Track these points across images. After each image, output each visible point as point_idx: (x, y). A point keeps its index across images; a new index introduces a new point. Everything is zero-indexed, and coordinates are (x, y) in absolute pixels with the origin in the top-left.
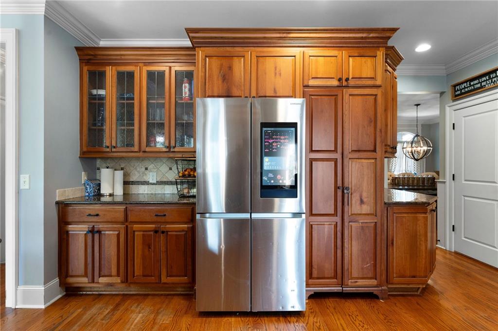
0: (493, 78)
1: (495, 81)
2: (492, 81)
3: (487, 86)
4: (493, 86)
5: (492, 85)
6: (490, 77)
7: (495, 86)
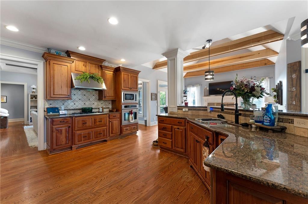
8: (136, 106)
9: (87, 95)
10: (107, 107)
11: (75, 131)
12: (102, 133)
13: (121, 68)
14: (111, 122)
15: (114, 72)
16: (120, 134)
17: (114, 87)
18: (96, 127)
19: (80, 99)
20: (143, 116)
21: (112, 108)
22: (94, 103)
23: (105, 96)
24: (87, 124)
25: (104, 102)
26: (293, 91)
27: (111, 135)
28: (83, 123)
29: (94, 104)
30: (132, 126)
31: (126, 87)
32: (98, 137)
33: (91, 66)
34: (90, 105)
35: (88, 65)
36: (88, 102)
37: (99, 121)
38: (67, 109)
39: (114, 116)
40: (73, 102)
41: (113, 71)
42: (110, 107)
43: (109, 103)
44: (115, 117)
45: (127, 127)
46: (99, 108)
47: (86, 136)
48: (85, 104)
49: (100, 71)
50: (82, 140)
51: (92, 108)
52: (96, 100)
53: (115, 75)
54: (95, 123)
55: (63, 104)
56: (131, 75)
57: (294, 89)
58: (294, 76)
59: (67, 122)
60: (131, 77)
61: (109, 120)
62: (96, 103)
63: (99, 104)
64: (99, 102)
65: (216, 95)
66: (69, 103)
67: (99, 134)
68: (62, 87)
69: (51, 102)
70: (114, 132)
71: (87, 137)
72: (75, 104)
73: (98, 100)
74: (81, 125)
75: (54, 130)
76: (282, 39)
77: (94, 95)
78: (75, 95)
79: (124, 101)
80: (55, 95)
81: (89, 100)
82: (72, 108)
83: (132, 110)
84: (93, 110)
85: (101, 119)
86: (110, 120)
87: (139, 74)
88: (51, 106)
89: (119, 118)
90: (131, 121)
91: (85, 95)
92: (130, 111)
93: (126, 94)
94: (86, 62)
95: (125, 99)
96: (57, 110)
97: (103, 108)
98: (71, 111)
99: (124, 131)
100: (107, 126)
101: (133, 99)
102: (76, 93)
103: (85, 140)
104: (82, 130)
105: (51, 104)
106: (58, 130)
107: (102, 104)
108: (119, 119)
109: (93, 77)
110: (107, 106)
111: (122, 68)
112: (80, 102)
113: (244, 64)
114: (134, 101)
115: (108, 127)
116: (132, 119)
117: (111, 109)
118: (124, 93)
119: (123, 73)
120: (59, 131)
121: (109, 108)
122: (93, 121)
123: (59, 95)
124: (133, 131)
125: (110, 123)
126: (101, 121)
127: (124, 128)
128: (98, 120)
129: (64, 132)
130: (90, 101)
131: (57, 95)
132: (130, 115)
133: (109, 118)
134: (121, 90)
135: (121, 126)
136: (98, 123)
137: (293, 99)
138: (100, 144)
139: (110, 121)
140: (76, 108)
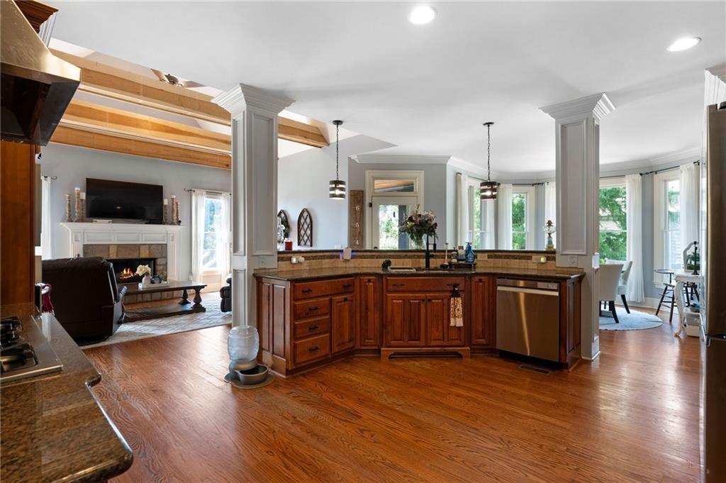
26: (356, 228)
57: (357, 225)
58: (358, 208)
65: (115, 220)
76: (320, 147)
113: (207, 154)
137: (356, 238)
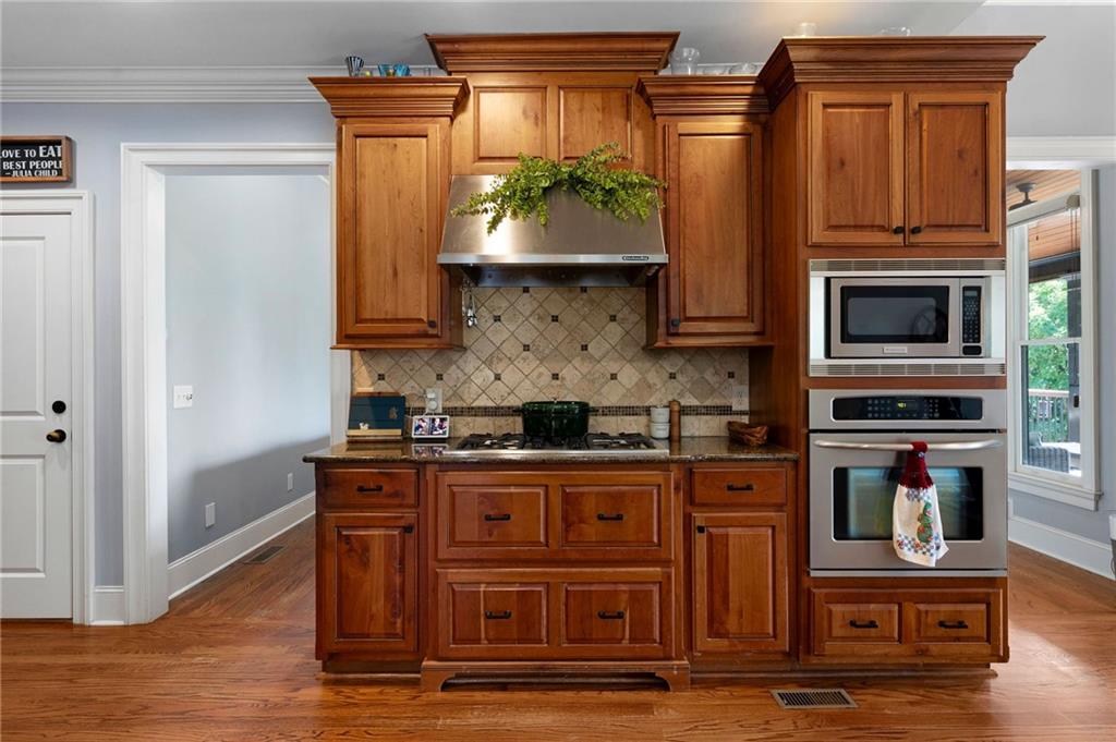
0: (30, 159)
1: (34, 167)
2: (27, 165)
3: (15, 173)
4: (29, 179)
5: (28, 176)
6: (22, 154)
7: (33, 179)
8: (978, 402)
9: (568, 318)
10: (708, 403)
11: (440, 561)
12: (620, 616)
13: (794, 54)
14: (701, 530)
15: (749, 115)
16: (793, 654)
17: (750, 243)
18: (574, 556)
19: (526, 348)
20: (1099, 497)
21: (751, 413)
22: (613, 367)
23: (674, 315)
24: (515, 529)
25: (690, 367)
27: (704, 641)
28: (488, 518)
29: (614, 377)
30: (930, 600)
31: (857, 227)
32: (590, 641)
33: (575, 106)
34: (593, 381)
35: (557, 102)
36: (577, 362)
37: (600, 518)
38: (458, 404)
39: (730, 488)
40: (489, 362)
41: (741, 105)
42: (741, 403)
43: (731, 375)
44: (746, 497)
45: (869, 599)
46: (648, 411)
47: (507, 616)
48: (555, 377)
49: (638, 135)
50: (483, 636)
51: (585, 410)
52: (629, 354)
53: (757, 138)
54: (568, 524)
55: (440, 377)
56: (916, 100)
59: (396, 494)
60: (912, 120)
61: (688, 519)
62: (629, 375)
63: (652, 377)
64: (648, 365)
66: (469, 368)
67: (603, 616)
68: (395, 273)
69: (383, 365)
70: (732, 624)
71: (512, 618)
72: (498, 377)
73: (643, 348)
74: (469, 528)
75: (332, 536)
77: (613, 318)
78: (497, 319)
79: (828, 354)
80: (366, 321)
81: (585, 348)
82: (483, 402)
83: (921, 447)
84: (592, 420)
85: (618, 498)
86: (699, 518)
87: (1018, 69)
88: (384, 387)
89: (779, 507)
90: (909, 555)
91: (555, 319)
92: (900, 453)
93: (847, 292)
94: (546, 88)
95: (847, 338)
96: (394, 414)
97: (678, 413)
98: (479, 419)
99: (837, 632)
100: (666, 563)
101: (941, 336)
102: (507, 304)
103: (499, 640)
104: (479, 562)
105: (381, 377)
106: (348, 537)
107: (672, 376)
108: (781, 518)
109: (580, 181)
110: (712, 391)
111: (811, 54)
112: (529, 364)
114: (947, 357)
115: (676, 573)
116: (924, 534)
117: (745, 420)
118: (828, 281)
119: (817, 99)
120: (356, 545)
121: (725, 410)
122: (557, 512)
123: (386, 321)
124: (935, 648)
125: (701, 541)
126: (619, 518)
127: (837, 609)
128: (590, 508)
129: (377, 554)
130: (591, 357)
131: (373, 321)
132: (902, 490)
133: (690, 499)
134: (803, 252)
135: (806, 583)
136: (592, 531)
138: (608, 696)
139: (698, 523)
140: (505, 404)
